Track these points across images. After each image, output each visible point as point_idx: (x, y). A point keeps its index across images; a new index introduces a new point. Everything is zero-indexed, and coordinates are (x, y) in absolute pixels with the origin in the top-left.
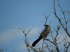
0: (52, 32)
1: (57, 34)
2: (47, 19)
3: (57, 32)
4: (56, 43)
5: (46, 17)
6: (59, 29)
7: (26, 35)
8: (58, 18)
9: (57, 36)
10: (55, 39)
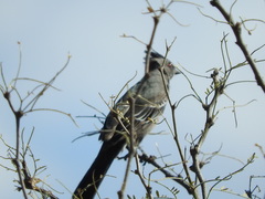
0: (173, 108)
1: (209, 122)
2: (156, 20)
3: (207, 108)
4: (198, 176)
5: (151, 10)
6: (219, 90)
7: (19, 115)
8: (227, 17)
9: (204, 134)
10: (194, 152)
